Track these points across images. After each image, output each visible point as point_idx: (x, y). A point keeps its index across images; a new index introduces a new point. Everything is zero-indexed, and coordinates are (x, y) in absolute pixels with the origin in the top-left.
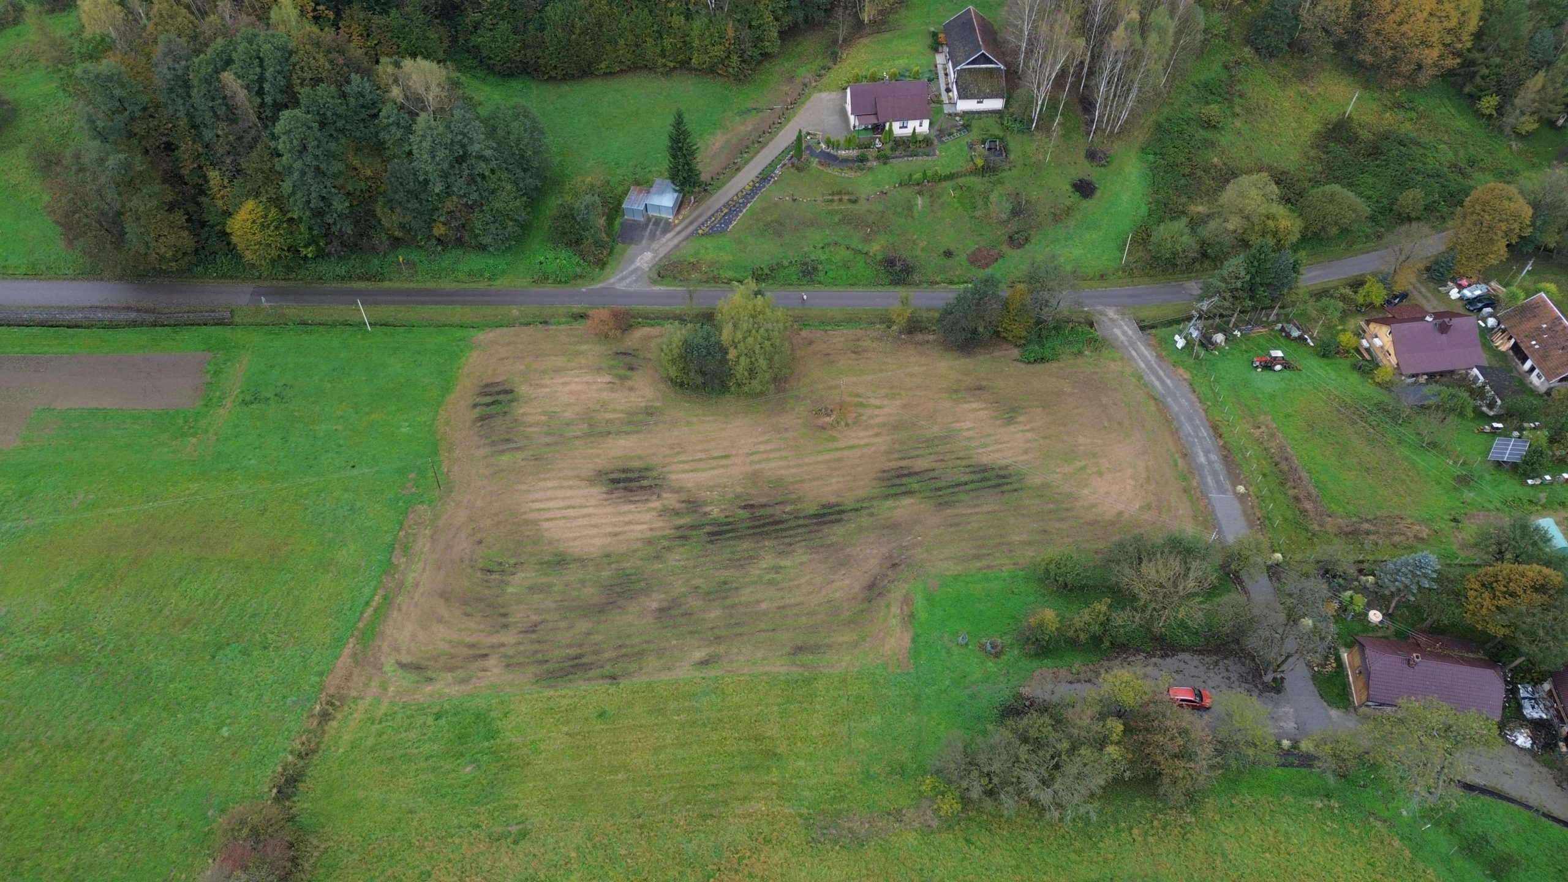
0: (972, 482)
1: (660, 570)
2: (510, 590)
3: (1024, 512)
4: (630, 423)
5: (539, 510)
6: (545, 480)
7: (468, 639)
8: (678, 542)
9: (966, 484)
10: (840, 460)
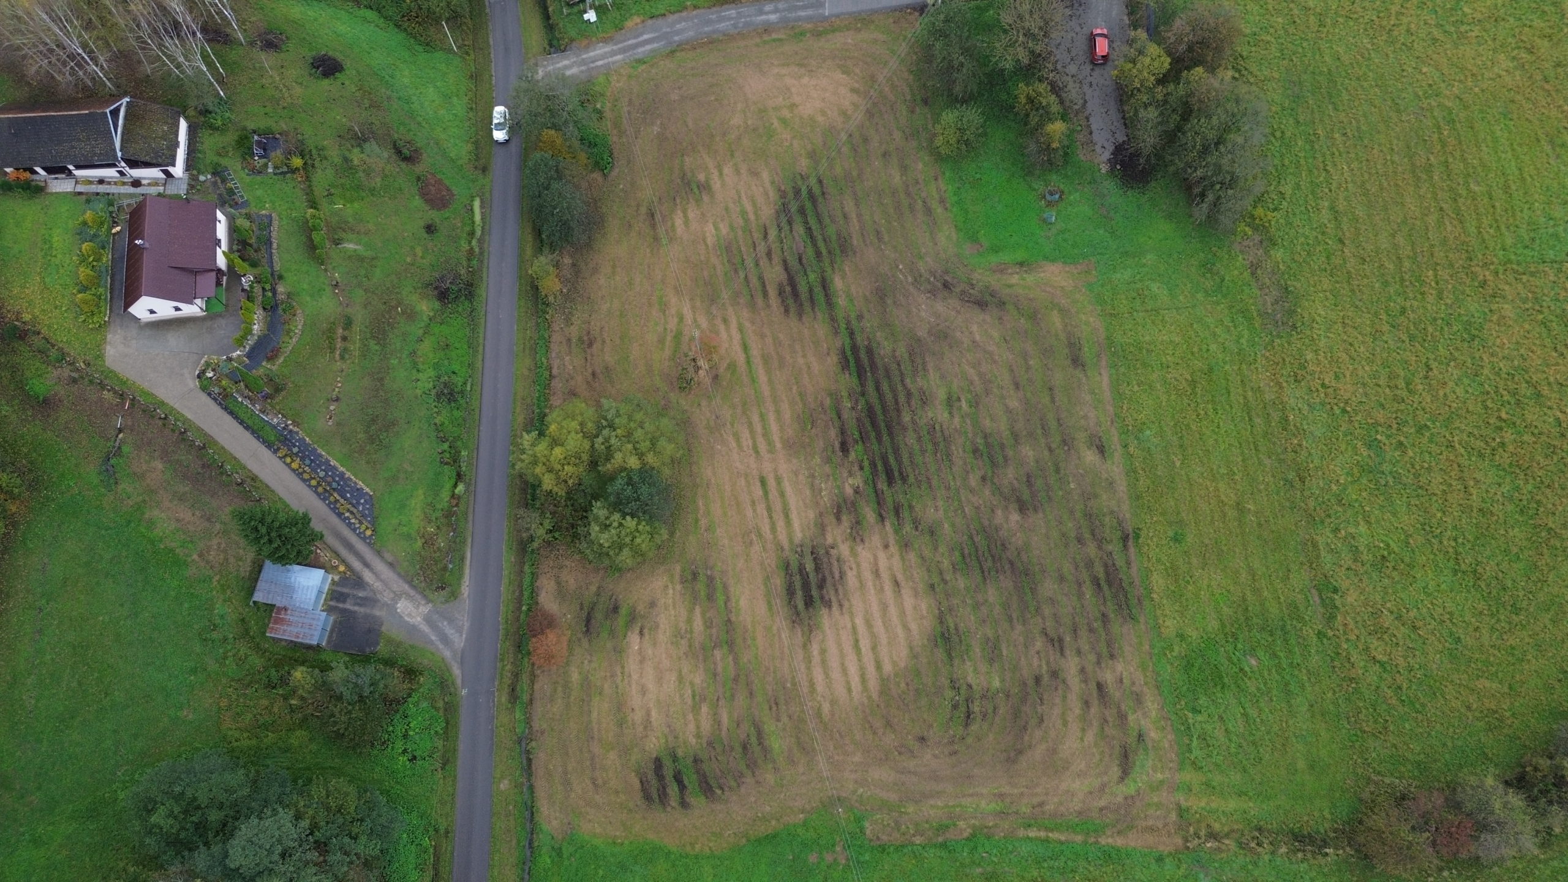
0: (806, 223)
1: (953, 525)
2: (996, 683)
3: (855, 173)
4: (710, 597)
5: (863, 680)
6: (812, 685)
7: (1077, 711)
8: (905, 514)
9: (809, 230)
10: (766, 359)
